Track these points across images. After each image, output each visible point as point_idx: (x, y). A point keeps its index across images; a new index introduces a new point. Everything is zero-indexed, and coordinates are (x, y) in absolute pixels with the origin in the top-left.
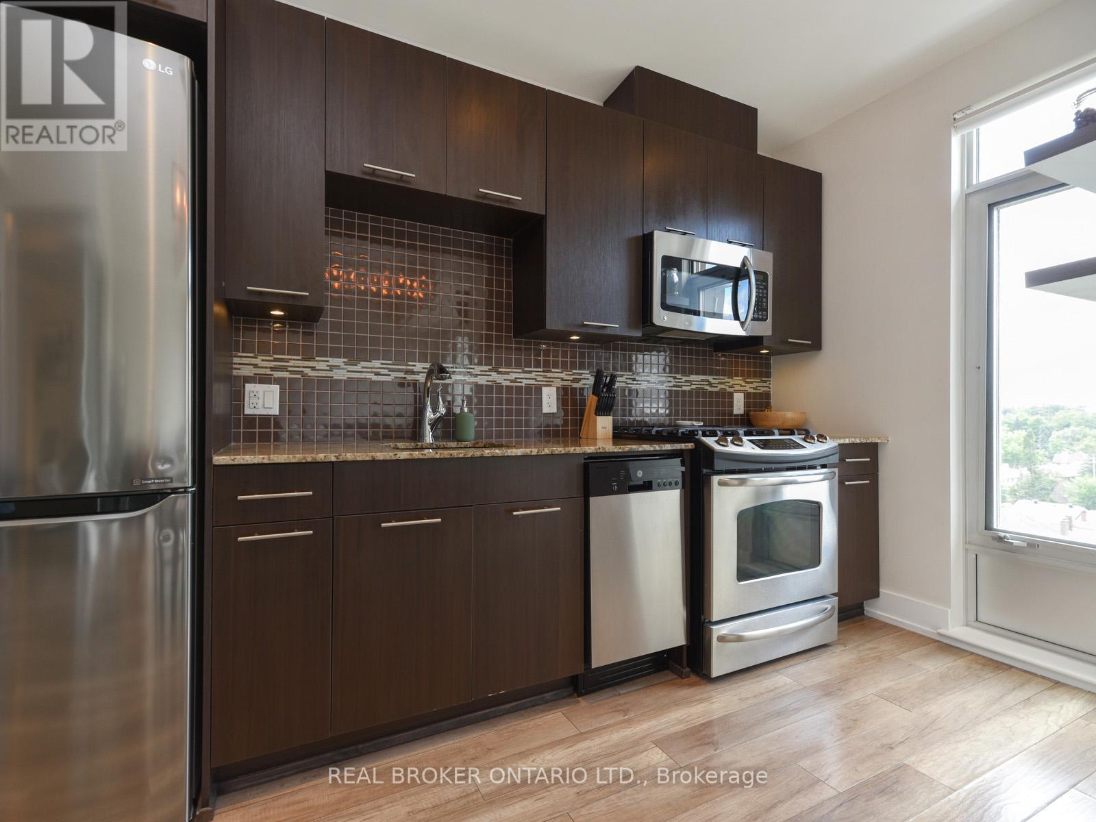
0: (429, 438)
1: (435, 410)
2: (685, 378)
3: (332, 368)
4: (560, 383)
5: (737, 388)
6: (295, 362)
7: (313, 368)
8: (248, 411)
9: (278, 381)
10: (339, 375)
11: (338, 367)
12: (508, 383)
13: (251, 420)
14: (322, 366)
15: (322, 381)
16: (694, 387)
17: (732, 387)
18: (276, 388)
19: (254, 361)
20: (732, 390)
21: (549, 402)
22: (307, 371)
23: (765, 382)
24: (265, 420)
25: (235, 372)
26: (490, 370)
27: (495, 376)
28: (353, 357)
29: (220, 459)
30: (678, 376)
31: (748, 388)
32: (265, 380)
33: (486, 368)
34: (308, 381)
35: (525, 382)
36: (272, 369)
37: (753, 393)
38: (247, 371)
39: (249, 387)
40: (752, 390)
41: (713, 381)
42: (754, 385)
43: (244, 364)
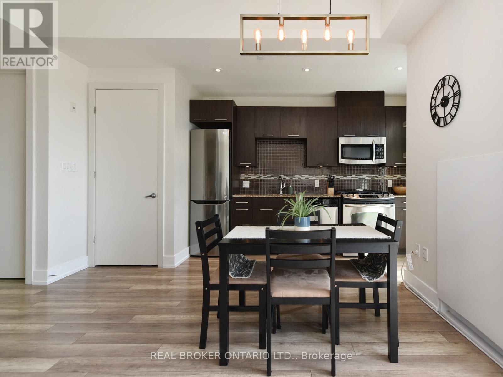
0: (281, 193)
1: (283, 186)
2: (366, 176)
3: (260, 177)
4: (320, 178)
5: (389, 178)
6: (253, 176)
7: (256, 177)
8: (243, 187)
9: (250, 180)
10: (262, 178)
11: (261, 177)
12: (304, 179)
13: (244, 188)
14: (258, 176)
15: (258, 180)
16: (370, 178)
17: (387, 178)
18: (249, 182)
19: (244, 176)
20: (387, 179)
21: (317, 184)
22: (255, 178)
23: (403, 176)
24: (247, 188)
25: (241, 179)
26: (299, 176)
27: (301, 177)
28: (265, 174)
29: (233, 196)
30: (363, 175)
31: (395, 178)
32: (247, 180)
33: (298, 175)
34: (255, 180)
35: (310, 178)
36: (248, 177)
37: (397, 180)
38: (243, 178)
39: (243, 181)
40: (396, 179)
41: (378, 176)
42: (398, 177)
43: (243, 177)
